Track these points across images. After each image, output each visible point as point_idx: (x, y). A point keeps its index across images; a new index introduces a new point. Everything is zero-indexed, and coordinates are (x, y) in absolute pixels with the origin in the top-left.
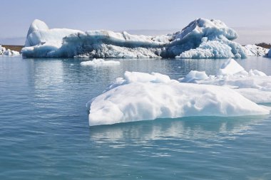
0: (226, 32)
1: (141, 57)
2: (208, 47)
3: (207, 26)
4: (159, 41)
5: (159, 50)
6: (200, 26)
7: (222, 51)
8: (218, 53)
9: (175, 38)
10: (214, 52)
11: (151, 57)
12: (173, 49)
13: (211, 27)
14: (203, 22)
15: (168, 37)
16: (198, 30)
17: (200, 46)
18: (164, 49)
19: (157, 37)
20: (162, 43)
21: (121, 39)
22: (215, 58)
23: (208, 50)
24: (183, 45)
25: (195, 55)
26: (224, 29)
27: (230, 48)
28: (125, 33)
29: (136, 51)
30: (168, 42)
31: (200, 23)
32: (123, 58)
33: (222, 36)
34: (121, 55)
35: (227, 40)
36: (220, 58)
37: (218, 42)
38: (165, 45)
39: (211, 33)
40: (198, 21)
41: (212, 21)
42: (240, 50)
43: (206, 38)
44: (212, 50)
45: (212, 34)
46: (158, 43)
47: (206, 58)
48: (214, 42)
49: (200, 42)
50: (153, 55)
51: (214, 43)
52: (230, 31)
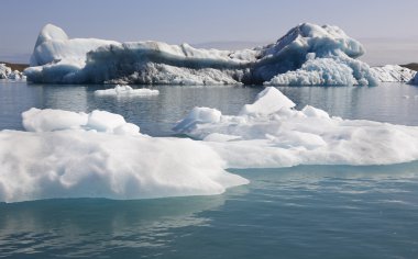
0: (346, 45)
1: (210, 84)
2: (316, 68)
3: (315, 35)
4: (240, 58)
5: (240, 72)
6: (304, 35)
7: (337, 75)
8: (330, 77)
9: (265, 54)
10: (325, 77)
11: (226, 83)
12: (262, 71)
13: (320, 37)
14: (309, 29)
15: (254, 52)
16: (300, 41)
17: (304, 66)
18: (248, 70)
19: (238, 53)
20: (244, 62)
21: (180, 54)
22: (325, 85)
23: (314, 73)
24: (277, 65)
25: (293, 80)
26: (341, 41)
27: (351, 70)
28: (186, 46)
29: (202, 74)
30: (254, 60)
31: (304, 30)
32: (181, 84)
33: (338, 51)
34: (178, 80)
35: (347, 57)
36: (334, 85)
37: (331, 60)
38: (248, 65)
39: (321, 47)
40: (302, 27)
41: (324, 27)
42: (367, 72)
43: (313, 54)
44: (321, 72)
45: (323, 48)
46: (238, 61)
47: (311, 85)
48: (325, 60)
49: (304, 60)
50: (230, 80)
51: (326, 62)
52: (351, 44)
